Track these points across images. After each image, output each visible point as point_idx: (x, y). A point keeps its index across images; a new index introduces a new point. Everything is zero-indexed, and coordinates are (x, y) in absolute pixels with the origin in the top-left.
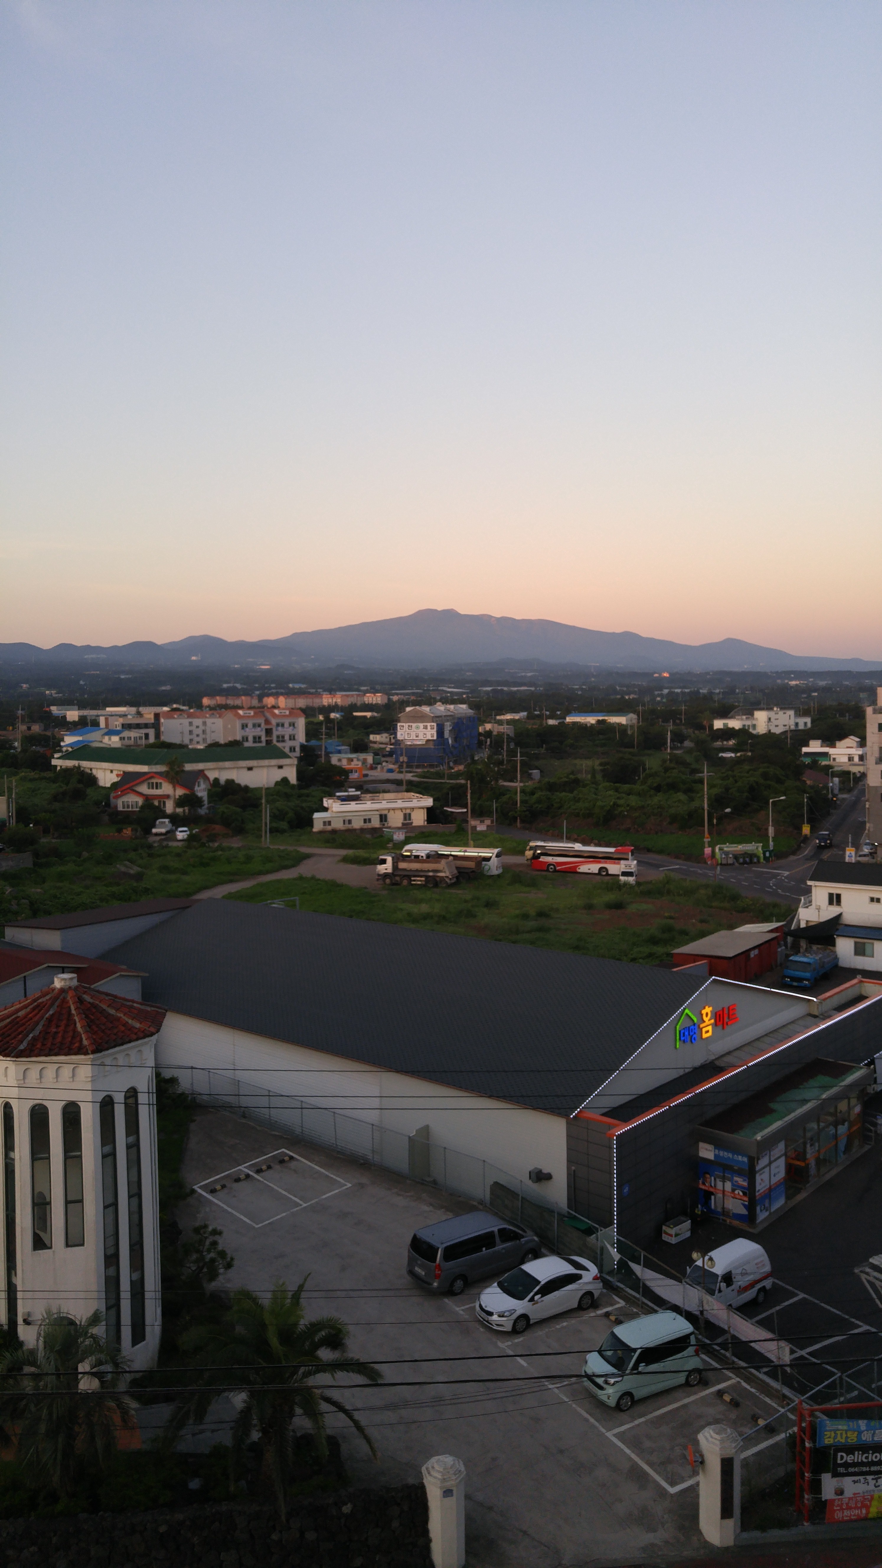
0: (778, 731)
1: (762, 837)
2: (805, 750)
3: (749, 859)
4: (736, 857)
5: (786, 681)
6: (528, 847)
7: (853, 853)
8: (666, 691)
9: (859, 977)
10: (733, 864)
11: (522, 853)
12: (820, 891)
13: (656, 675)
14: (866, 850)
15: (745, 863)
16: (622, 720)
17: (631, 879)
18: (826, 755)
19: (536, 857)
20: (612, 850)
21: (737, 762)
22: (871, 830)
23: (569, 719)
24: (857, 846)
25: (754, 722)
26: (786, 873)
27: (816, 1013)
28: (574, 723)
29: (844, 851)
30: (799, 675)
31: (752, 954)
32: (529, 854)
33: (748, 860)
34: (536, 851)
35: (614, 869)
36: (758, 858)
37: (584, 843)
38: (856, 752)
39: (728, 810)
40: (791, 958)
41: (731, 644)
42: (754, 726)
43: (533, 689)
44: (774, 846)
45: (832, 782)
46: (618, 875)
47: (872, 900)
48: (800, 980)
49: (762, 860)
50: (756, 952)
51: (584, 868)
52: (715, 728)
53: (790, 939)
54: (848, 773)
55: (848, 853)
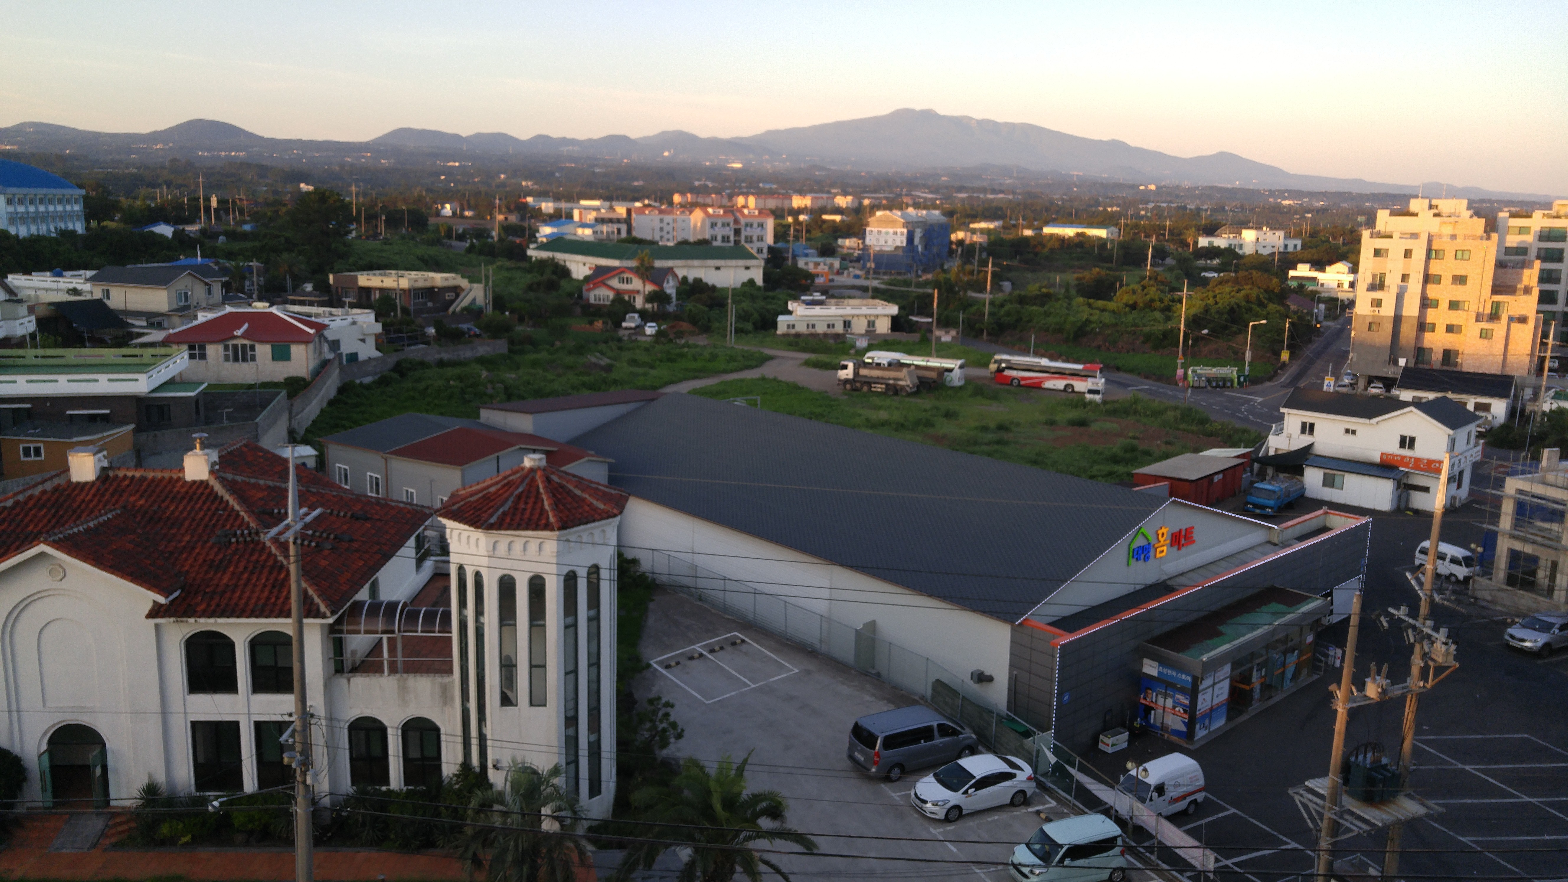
0: (1265, 252)
1: (1238, 360)
2: (1292, 273)
3: (1223, 384)
4: (1209, 380)
5: (1279, 200)
6: (993, 360)
7: (1332, 383)
8: (1151, 206)
9: (1325, 508)
10: (1205, 387)
11: (986, 365)
12: (1294, 419)
13: (1142, 188)
14: (1346, 381)
15: (1218, 386)
16: (1102, 233)
17: (1097, 398)
18: (1314, 279)
19: (1000, 371)
20: (1079, 367)
21: (1219, 282)
22: (1354, 359)
23: (1047, 230)
24: (1337, 376)
25: (1241, 242)
26: (1260, 399)
27: (1276, 540)
28: (1052, 236)
29: (1323, 380)
30: (1294, 194)
31: (1216, 479)
32: (993, 367)
33: (1221, 383)
34: (1000, 364)
35: (1080, 386)
36: (1232, 381)
37: (1052, 358)
38: (1348, 278)
39: (1205, 331)
40: (1256, 485)
41: (1224, 158)
42: (1241, 246)
43: (1010, 197)
44: (1250, 371)
45: (1318, 308)
46: (1084, 393)
47: (1347, 431)
48: (1263, 507)
49: (1236, 384)
50: (1220, 476)
51: (1049, 384)
52: (1200, 245)
53: (1256, 466)
54: (1336, 299)
55: (1326, 382)
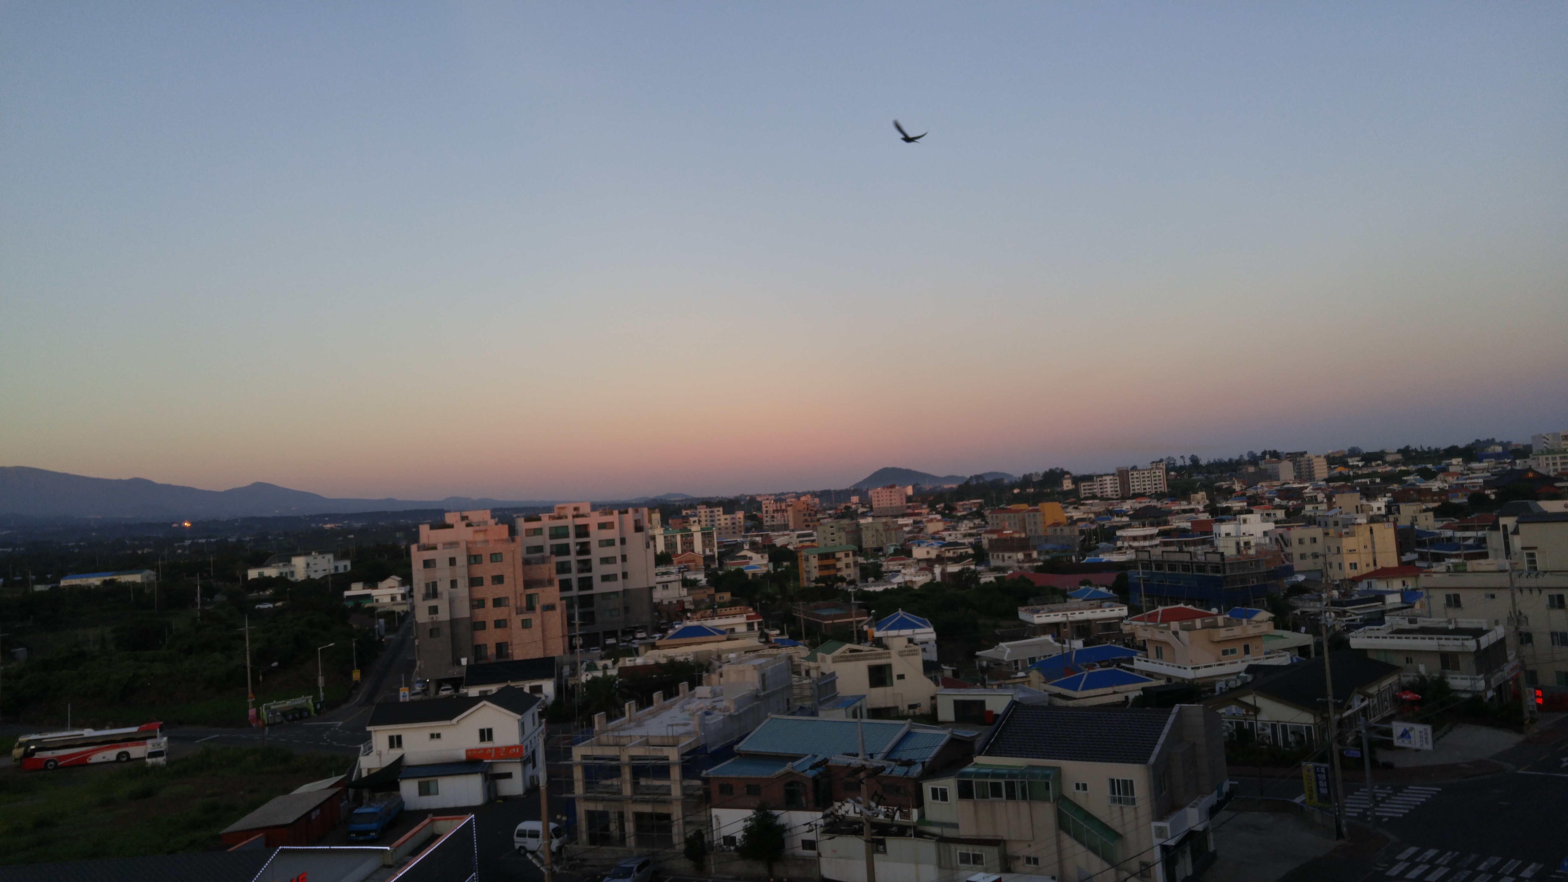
0: (317, 576)
1: (313, 689)
2: (347, 593)
3: (300, 714)
4: (284, 714)
5: (321, 525)
6: (17, 744)
7: (407, 693)
8: (188, 542)
9: (430, 816)
10: (281, 723)
11: (8, 752)
12: (380, 736)
13: (175, 525)
14: (418, 688)
15: (294, 719)
16: (137, 578)
17: (161, 760)
18: (368, 596)
19: (28, 754)
20: (134, 729)
21: (279, 612)
22: (422, 666)
23: (63, 583)
24: (409, 685)
25: (292, 569)
26: (340, 723)
27: (391, 862)
28: (72, 587)
29: (398, 691)
30: (334, 517)
31: (313, 816)
32: (18, 752)
33: (297, 715)
34: (29, 746)
35: (136, 751)
36: (309, 711)
37: (96, 727)
38: (399, 591)
39: (275, 664)
40: (355, 811)
41: (260, 489)
42: (292, 573)
43: (10, 550)
44: (325, 697)
45: (378, 624)
46: (145, 758)
47: (432, 736)
48: (366, 832)
49: (313, 713)
50: (318, 812)
51: (97, 758)
52: (249, 578)
53: (351, 791)
54: (393, 612)
55: (401, 694)
